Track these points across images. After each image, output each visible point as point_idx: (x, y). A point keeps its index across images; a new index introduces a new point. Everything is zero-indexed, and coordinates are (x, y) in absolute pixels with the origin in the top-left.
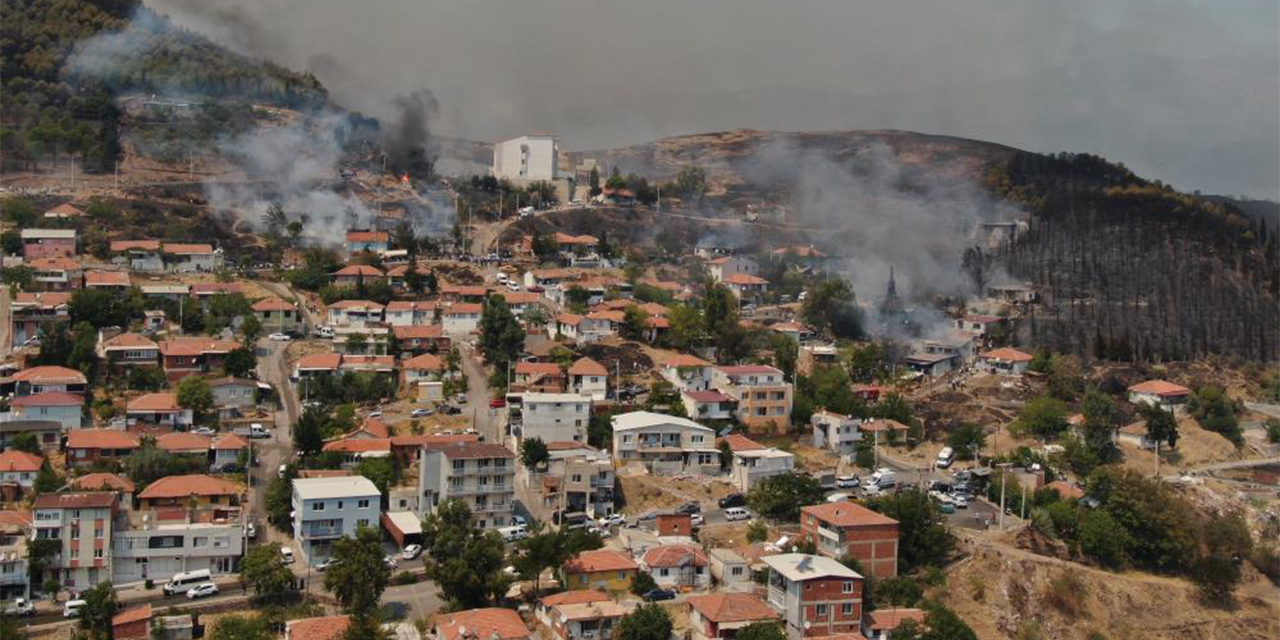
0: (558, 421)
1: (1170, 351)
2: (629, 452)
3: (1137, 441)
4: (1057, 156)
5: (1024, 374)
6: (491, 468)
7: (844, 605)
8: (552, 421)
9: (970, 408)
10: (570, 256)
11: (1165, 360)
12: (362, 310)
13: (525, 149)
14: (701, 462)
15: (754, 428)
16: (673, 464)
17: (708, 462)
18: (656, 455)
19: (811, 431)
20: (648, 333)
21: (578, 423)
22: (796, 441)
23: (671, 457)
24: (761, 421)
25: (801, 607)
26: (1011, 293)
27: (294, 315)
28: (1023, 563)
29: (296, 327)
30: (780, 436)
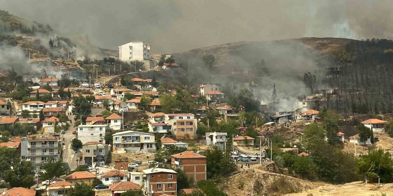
0: (92, 134)
1: (387, 109)
2: (119, 144)
3: (356, 142)
4: (370, 40)
5: (315, 118)
6: (48, 145)
7: (169, 184)
8: (89, 135)
9: (288, 133)
10: (139, 87)
11: (384, 113)
12: (36, 104)
13: (131, 48)
14: (148, 147)
15: (178, 136)
16: (135, 148)
17: (151, 147)
18: (130, 145)
19: (205, 138)
20: (152, 108)
21: (101, 135)
22: (198, 142)
23: (136, 145)
24: (182, 134)
25: (150, 185)
26: (324, 91)
27: (6, 107)
28: (263, 175)
29: (6, 111)
30: (190, 140)
